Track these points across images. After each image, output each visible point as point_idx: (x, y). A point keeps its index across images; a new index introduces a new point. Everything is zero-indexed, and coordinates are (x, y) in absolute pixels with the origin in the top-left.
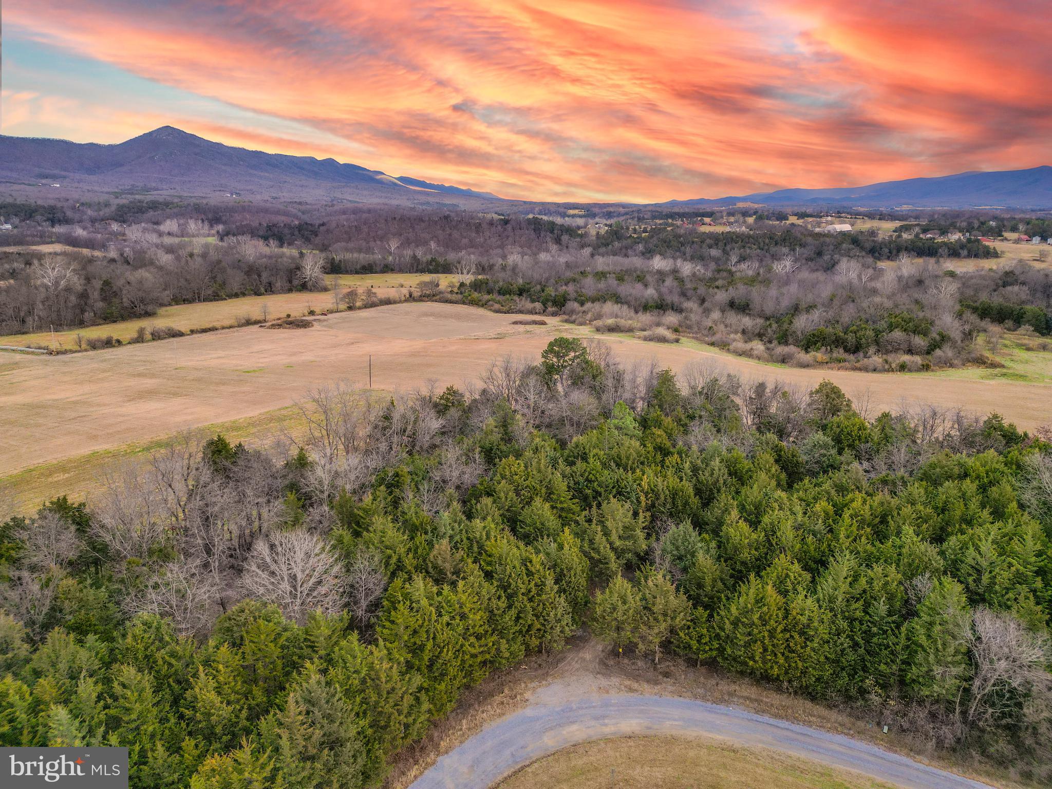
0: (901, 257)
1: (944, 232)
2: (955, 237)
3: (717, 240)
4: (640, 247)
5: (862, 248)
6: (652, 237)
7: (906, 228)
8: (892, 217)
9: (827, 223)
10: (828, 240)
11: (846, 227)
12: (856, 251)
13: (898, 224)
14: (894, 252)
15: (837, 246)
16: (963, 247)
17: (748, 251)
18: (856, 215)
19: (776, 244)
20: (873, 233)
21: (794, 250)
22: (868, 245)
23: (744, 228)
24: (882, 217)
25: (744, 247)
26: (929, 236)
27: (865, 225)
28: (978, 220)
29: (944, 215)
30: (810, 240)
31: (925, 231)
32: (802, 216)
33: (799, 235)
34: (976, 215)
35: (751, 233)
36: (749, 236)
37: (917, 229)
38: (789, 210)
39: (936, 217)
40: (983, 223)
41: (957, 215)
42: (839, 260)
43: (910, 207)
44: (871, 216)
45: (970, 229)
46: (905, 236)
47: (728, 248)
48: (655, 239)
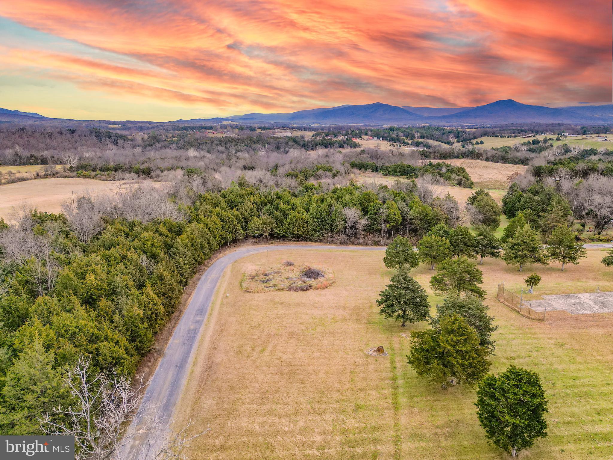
0: (318, 148)
1: (335, 136)
2: (340, 138)
3: (221, 142)
4: (174, 146)
5: (299, 144)
6: (180, 140)
7: (318, 134)
8: (310, 129)
9: (278, 132)
10: (281, 140)
11: (289, 134)
12: (296, 145)
13: (314, 133)
14: (314, 146)
15: (286, 144)
16: (345, 142)
17: (240, 147)
18: (293, 128)
19: (254, 143)
20: (302, 137)
21: (264, 146)
22: (301, 143)
23: (234, 135)
24: (305, 129)
25: (237, 145)
26: (329, 138)
27: (298, 133)
28: (350, 130)
29: (335, 128)
30: (272, 140)
31: (327, 136)
32: (264, 128)
33: (265, 138)
34: (350, 128)
35: (239, 137)
36: (239, 139)
37: (323, 135)
38: (256, 125)
39: (331, 129)
40: (352, 131)
41: (341, 128)
42: (289, 151)
43: (318, 125)
44: (299, 129)
45: (347, 134)
46: (318, 138)
47: (228, 146)
48: (182, 141)
